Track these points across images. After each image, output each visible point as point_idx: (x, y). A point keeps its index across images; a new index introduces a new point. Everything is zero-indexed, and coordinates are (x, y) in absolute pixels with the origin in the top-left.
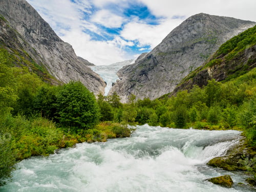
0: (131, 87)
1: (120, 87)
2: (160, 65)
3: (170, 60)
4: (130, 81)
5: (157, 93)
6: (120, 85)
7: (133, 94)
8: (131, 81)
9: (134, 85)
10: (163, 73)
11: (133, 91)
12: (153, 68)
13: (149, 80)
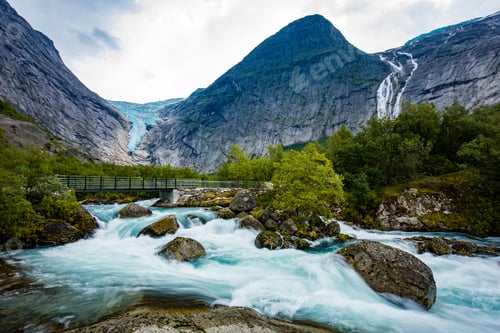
0: (190, 134)
1: (165, 133)
2: (250, 92)
3: (268, 83)
4: (186, 122)
5: (251, 143)
6: (165, 129)
7: (193, 146)
8: (188, 121)
9: (196, 129)
10: (258, 107)
11: (194, 141)
12: (232, 101)
13: (226, 122)
